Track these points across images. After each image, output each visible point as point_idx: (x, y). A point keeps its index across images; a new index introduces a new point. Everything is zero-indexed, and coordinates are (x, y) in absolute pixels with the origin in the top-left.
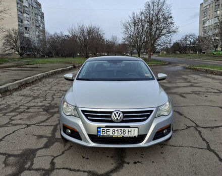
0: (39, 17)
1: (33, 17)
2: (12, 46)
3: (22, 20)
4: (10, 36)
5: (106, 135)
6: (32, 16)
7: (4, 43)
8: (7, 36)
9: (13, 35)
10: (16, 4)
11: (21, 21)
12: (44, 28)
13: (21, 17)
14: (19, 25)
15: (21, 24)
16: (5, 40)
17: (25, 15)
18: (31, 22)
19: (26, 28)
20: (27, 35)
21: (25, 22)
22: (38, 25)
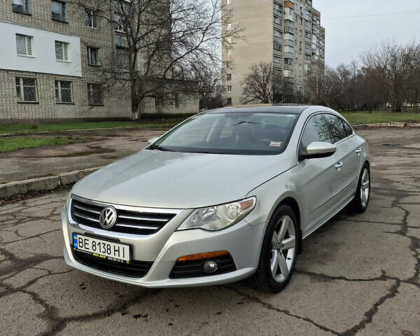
0: (314, 37)
1: (302, 39)
2: (258, 94)
3: (280, 46)
4: (255, 77)
5: (83, 249)
6: (300, 36)
7: (246, 89)
8: (251, 76)
9: (261, 74)
10: (272, 18)
11: (278, 47)
12: (322, 56)
13: (280, 41)
14: (275, 56)
15: (277, 53)
16: (248, 84)
17: (287, 36)
18: (297, 48)
19: (286, 60)
20: (286, 73)
21: (286, 49)
22: (309, 52)
